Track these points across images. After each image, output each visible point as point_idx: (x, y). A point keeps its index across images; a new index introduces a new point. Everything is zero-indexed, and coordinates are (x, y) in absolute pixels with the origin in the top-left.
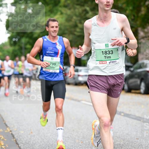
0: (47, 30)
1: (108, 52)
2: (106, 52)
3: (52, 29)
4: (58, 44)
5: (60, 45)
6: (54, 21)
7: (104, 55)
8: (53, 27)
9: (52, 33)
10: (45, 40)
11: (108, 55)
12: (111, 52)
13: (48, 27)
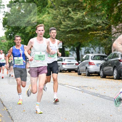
0: (15, 42)
1: (41, 56)
2: (40, 56)
3: (17, 41)
4: (20, 49)
5: (22, 50)
6: (18, 37)
7: (39, 57)
8: (17, 40)
9: (17, 43)
10: (14, 48)
11: (40, 58)
12: (42, 57)
13: (15, 40)
